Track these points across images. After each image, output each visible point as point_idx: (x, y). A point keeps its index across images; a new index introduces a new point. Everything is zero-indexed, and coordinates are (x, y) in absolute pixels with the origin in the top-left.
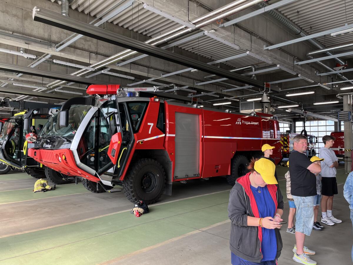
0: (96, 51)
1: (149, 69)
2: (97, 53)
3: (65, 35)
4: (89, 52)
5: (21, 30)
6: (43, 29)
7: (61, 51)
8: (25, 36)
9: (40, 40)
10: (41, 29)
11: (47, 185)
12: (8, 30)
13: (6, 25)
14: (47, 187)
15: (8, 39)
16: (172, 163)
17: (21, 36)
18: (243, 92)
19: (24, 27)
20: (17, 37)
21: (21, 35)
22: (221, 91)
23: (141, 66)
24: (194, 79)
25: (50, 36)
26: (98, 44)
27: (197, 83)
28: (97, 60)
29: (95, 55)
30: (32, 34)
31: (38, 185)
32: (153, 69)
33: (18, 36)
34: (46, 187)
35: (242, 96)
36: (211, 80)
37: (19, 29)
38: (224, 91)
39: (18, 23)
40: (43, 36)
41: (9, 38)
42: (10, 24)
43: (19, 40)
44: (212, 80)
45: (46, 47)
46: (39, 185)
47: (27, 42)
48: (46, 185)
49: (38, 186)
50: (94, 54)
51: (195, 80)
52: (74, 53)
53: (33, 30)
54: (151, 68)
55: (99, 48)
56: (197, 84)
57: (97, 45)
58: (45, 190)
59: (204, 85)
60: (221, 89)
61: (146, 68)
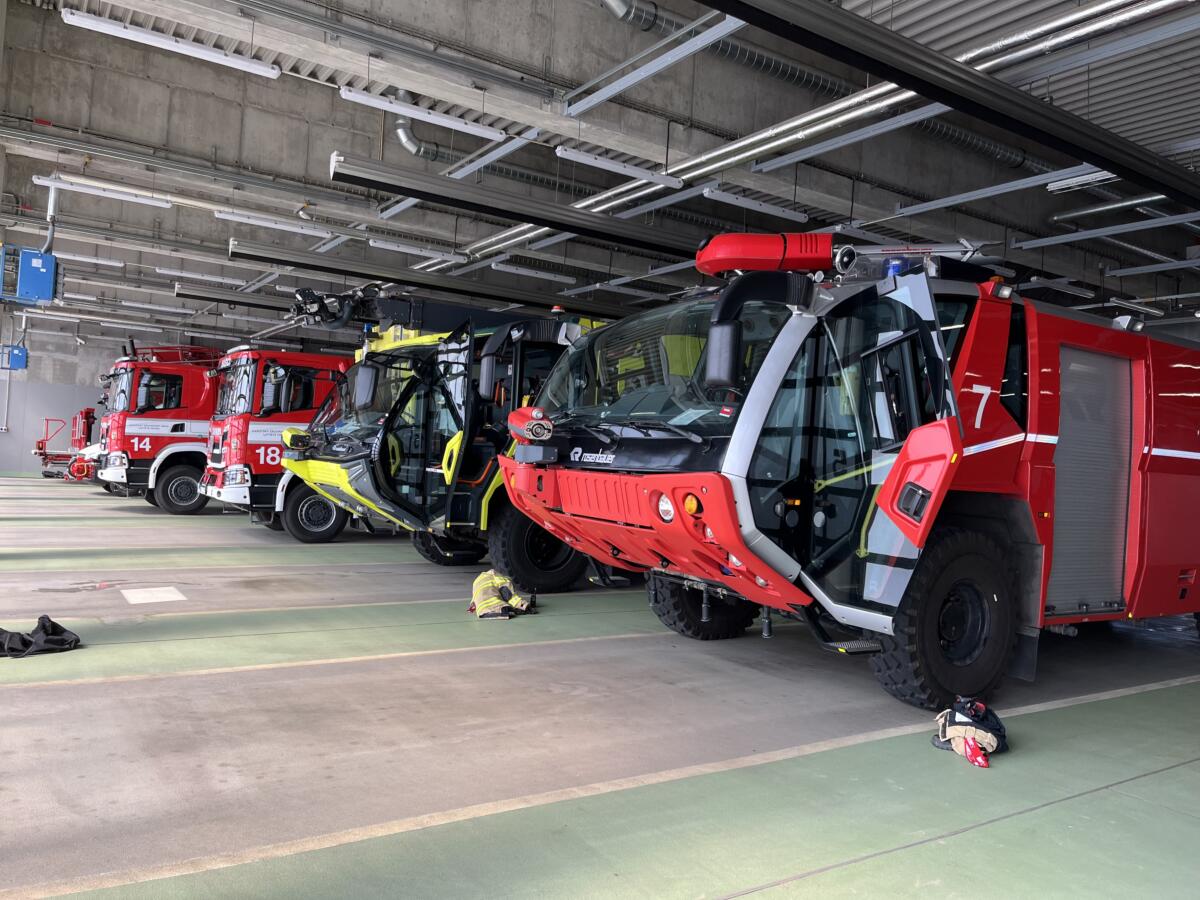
0: (687, 114)
1: (857, 183)
2: (692, 124)
3: (594, 55)
4: (667, 117)
5: (460, 35)
6: (528, 34)
7: (583, 116)
8: (473, 59)
9: (519, 75)
10: (523, 34)
11: (513, 593)
12: (423, 36)
13: (415, 19)
14: (516, 601)
15: (422, 71)
16: (1042, 551)
17: (463, 61)
18: (1179, 280)
19: (470, 25)
20: (450, 64)
21: (461, 56)
22: (1102, 272)
23: (832, 172)
24: (1009, 226)
25: (550, 59)
26: (695, 90)
27: (1020, 241)
28: (691, 148)
29: (685, 130)
30: (495, 51)
31: (485, 592)
32: (868, 186)
33: (451, 58)
34: (510, 602)
35: (1174, 297)
36: (1074, 228)
37: (454, 34)
38: (1113, 273)
39: (452, 11)
40: (528, 60)
41: (424, 65)
42: (428, 16)
43: (454, 75)
44: (1076, 231)
45: (537, 99)
46: (490, 590)
47: (480, 83)
48: (510, 596)
49: (485, 597)
50: (681, 127)
51: (1009, 230)
52: (620, 122)
53: (498, 36)
54: (863, 181)
55: (697, 104)
56: (1018, 245)
57: (693, 93)
58: (510, 612)
59: (1042, 250)
60: (1100, 266)
61: (846, 181)
